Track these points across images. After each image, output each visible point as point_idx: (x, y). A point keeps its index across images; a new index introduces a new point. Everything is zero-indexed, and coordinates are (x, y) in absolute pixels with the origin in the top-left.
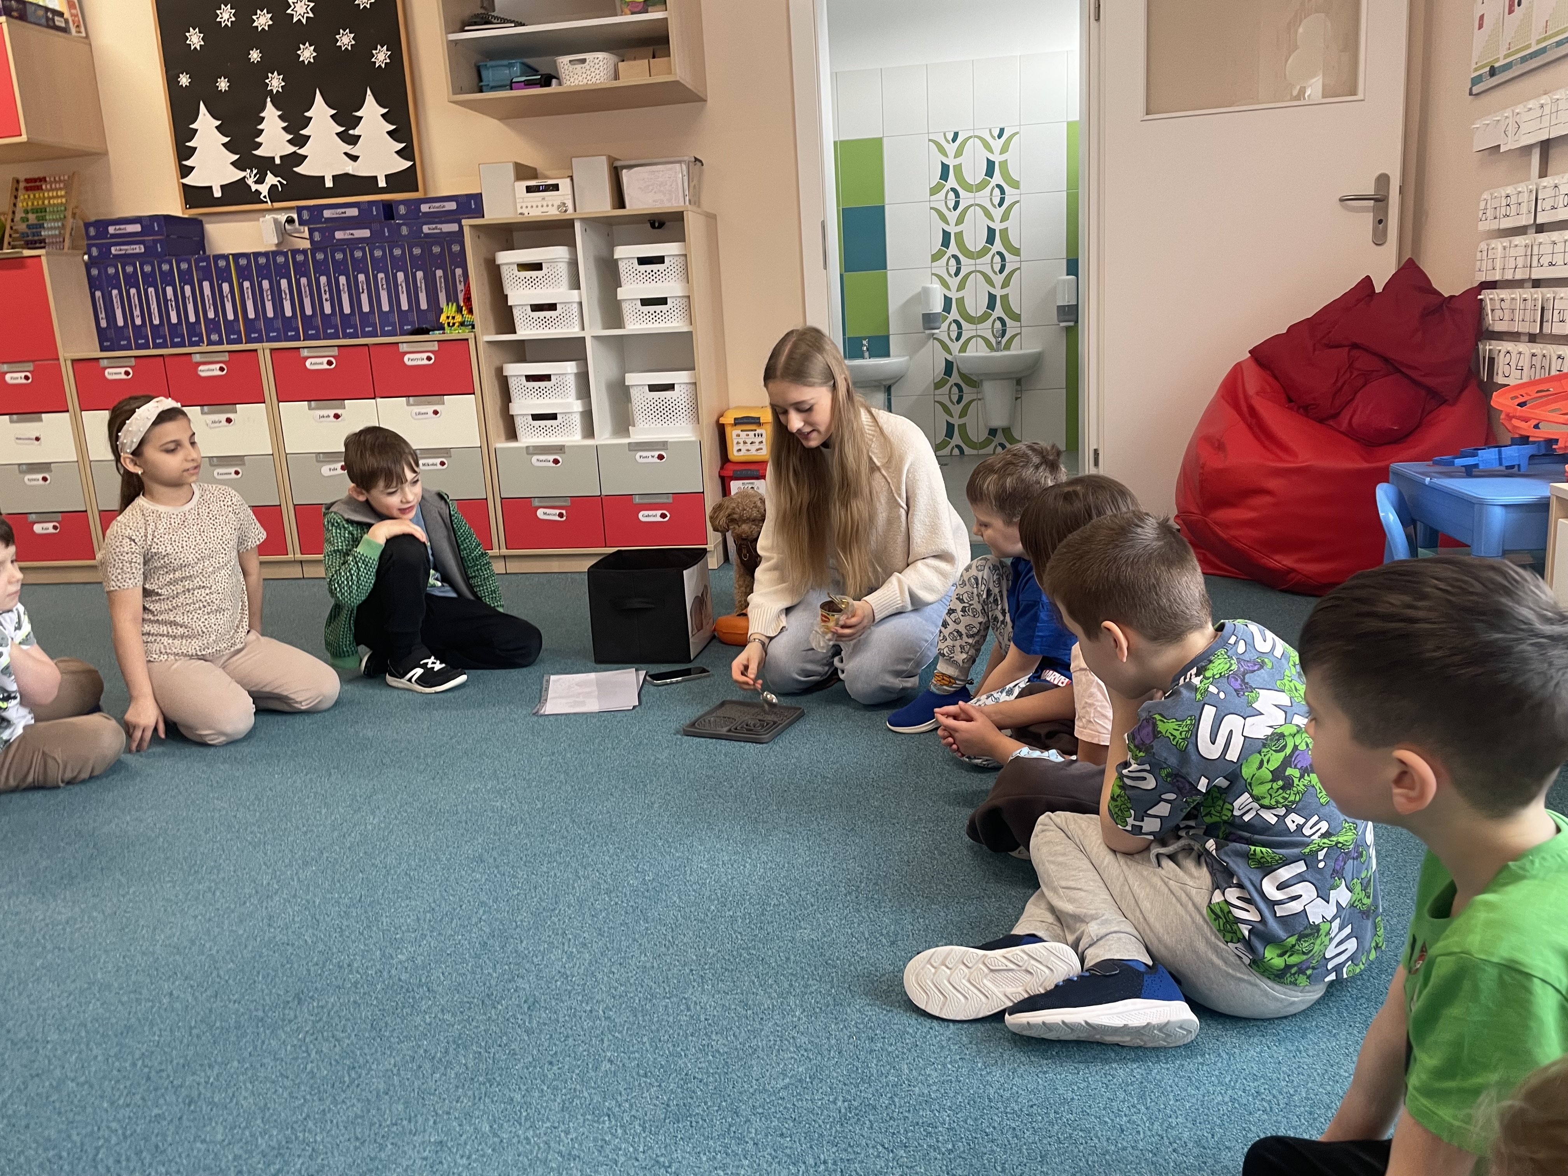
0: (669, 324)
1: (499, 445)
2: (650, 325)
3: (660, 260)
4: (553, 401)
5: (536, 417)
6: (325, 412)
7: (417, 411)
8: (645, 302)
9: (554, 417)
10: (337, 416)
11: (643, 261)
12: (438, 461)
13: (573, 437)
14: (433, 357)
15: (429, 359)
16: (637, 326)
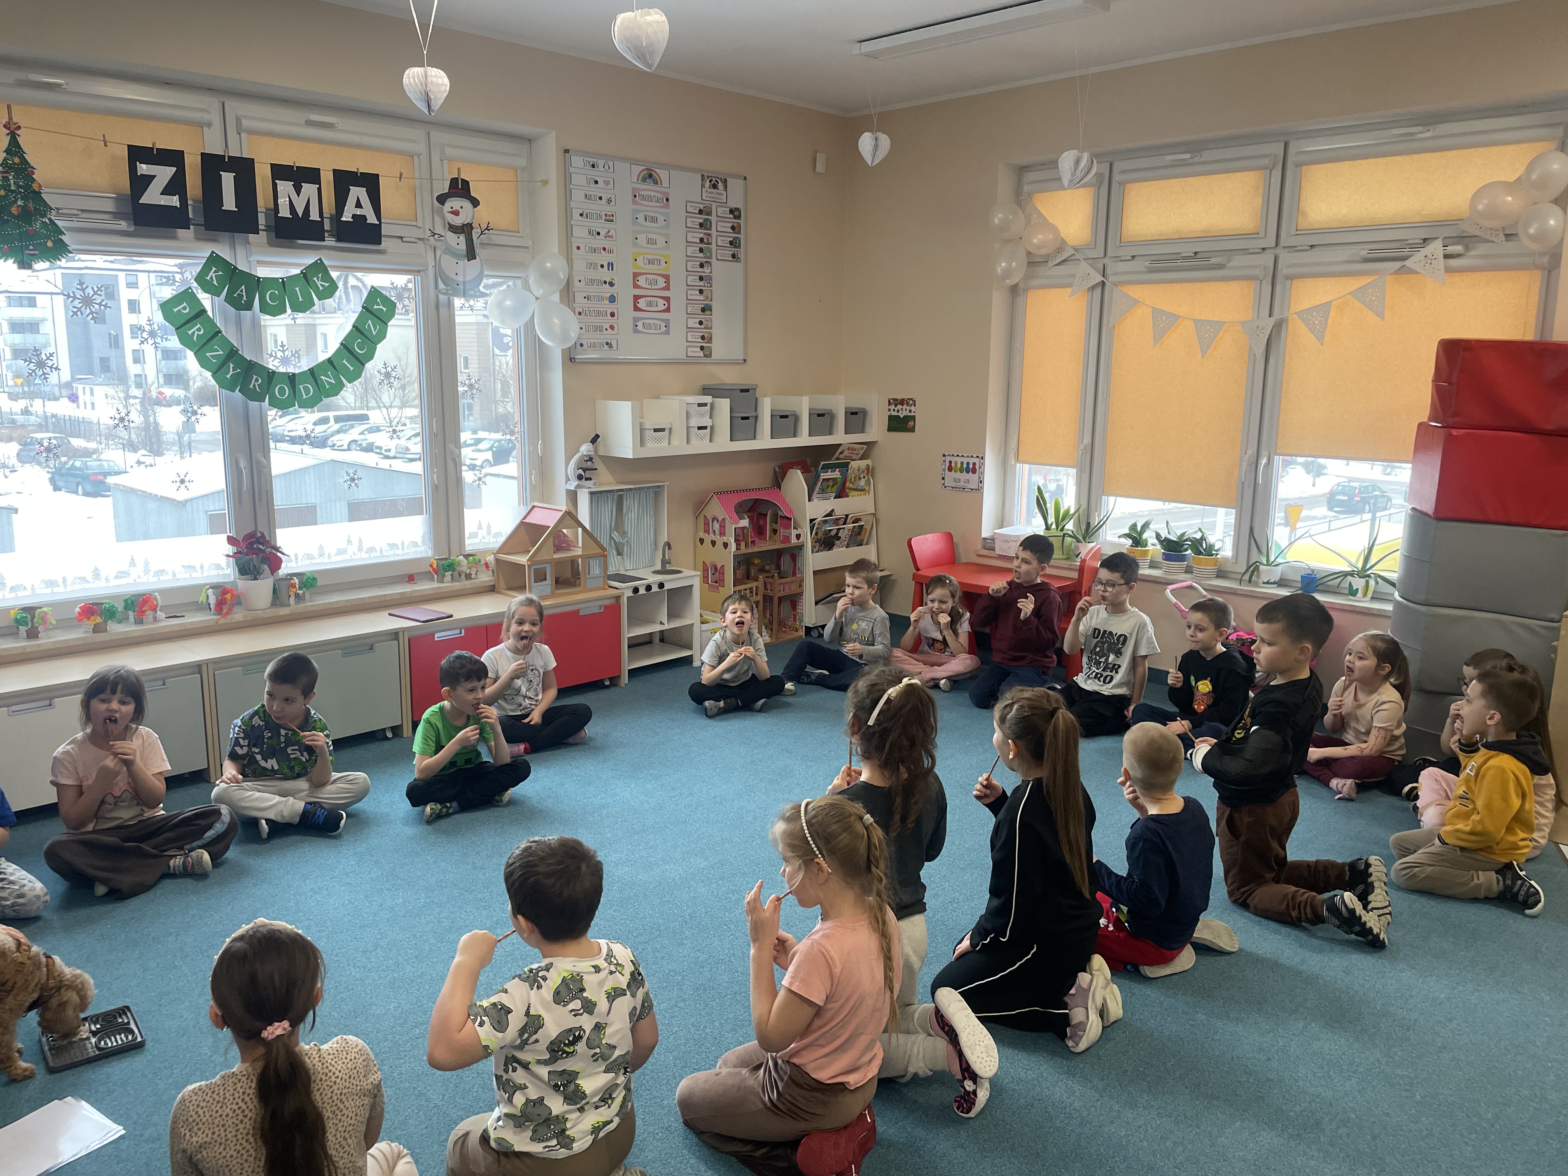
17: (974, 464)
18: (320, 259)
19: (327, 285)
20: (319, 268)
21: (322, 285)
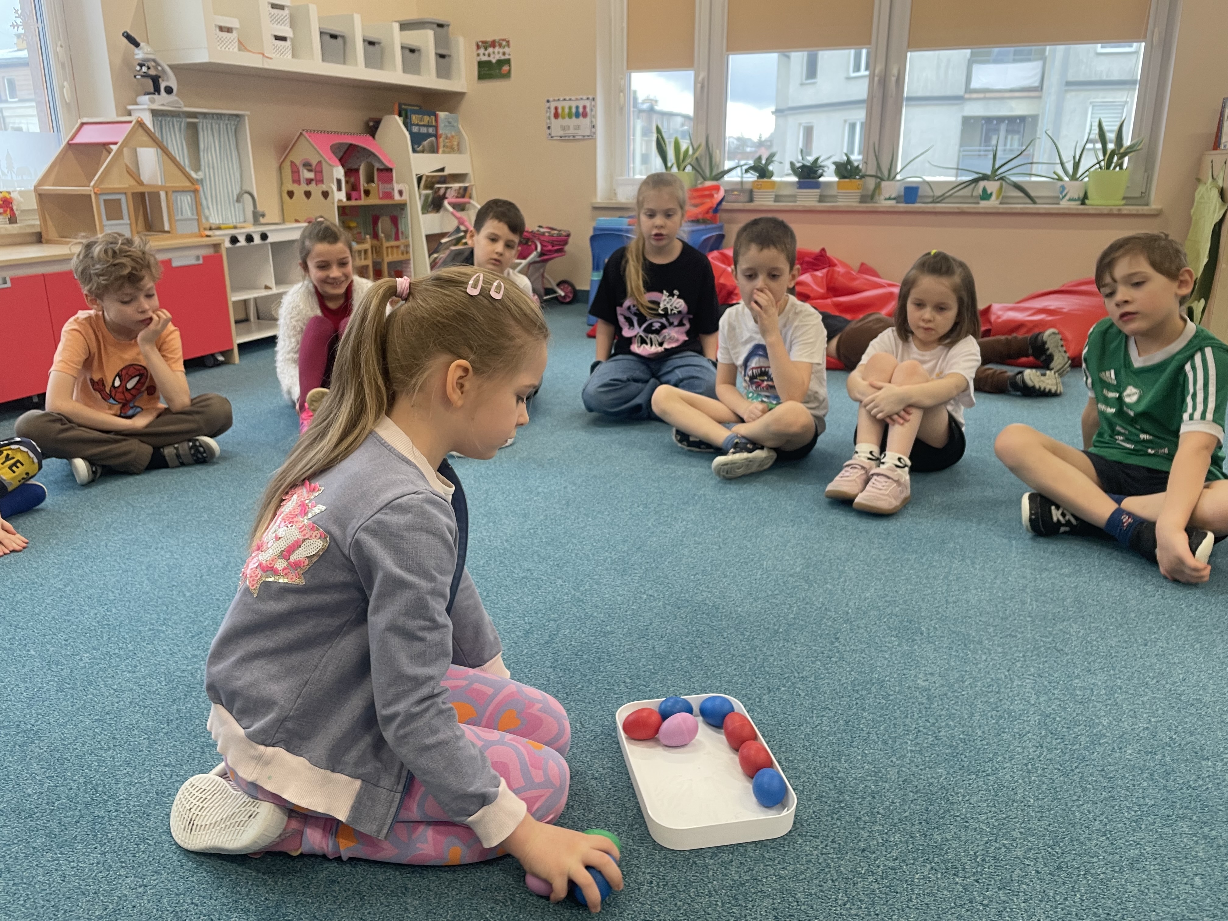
17: (585, 107)
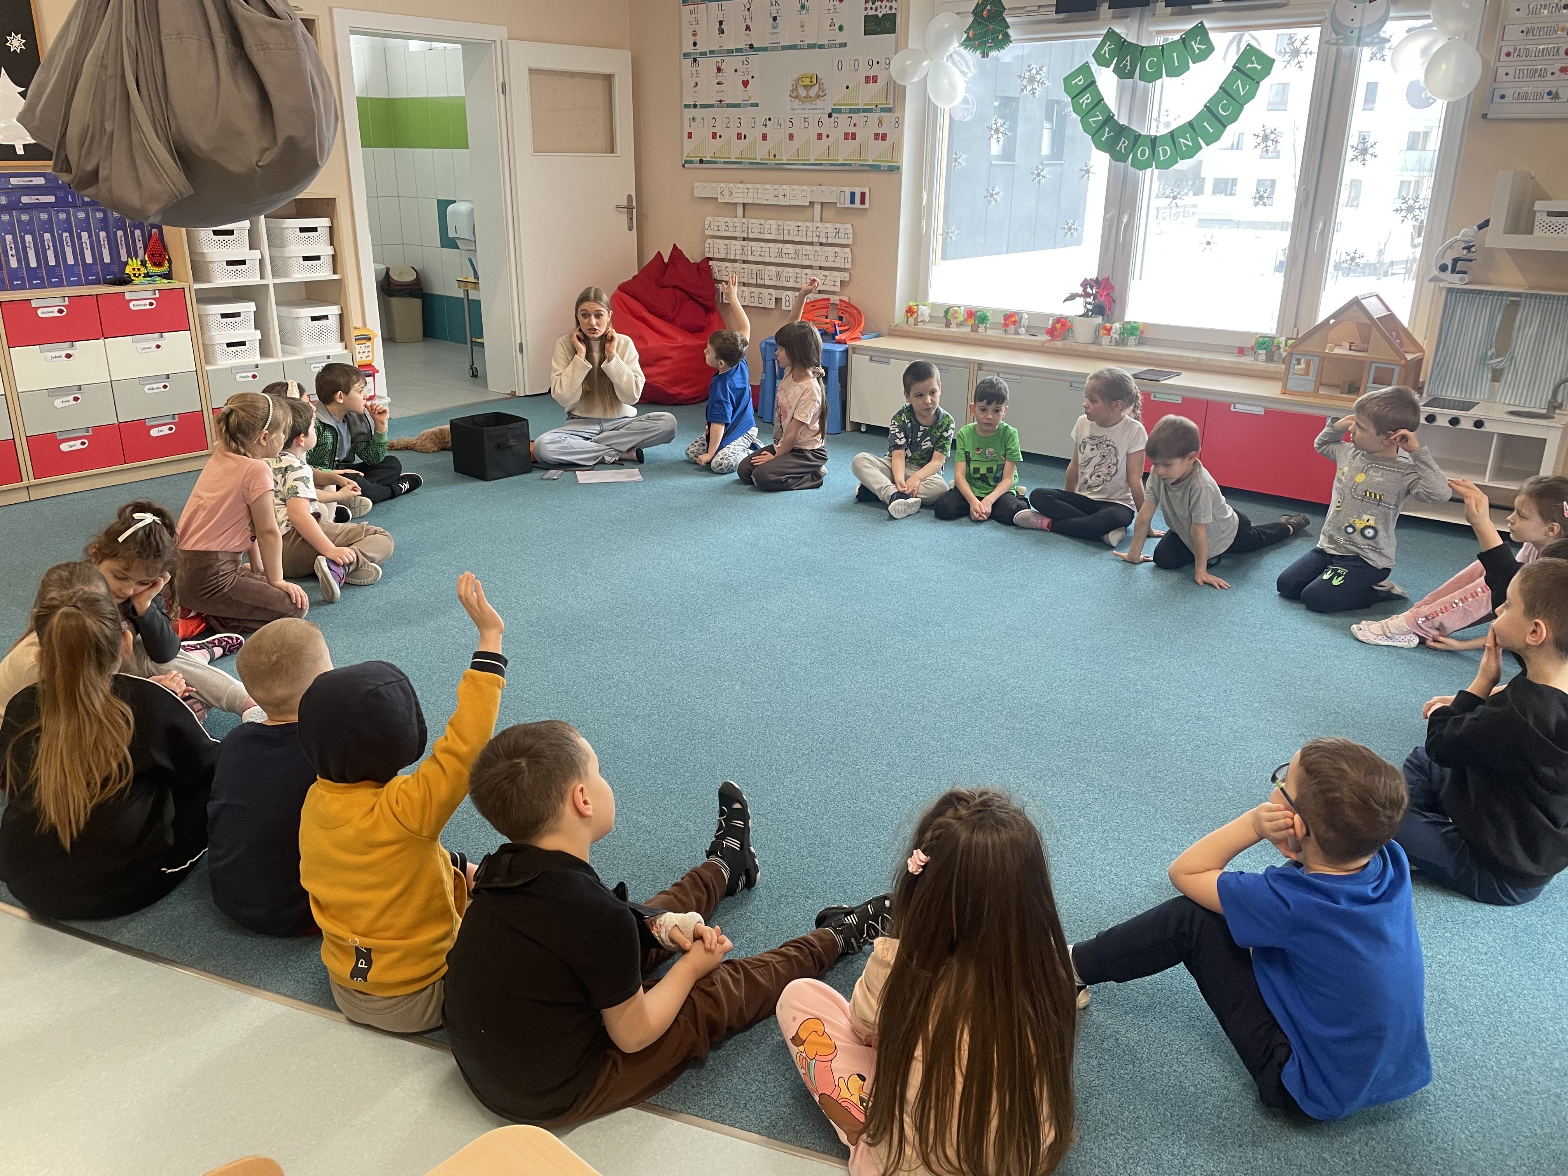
0: (321, 274)
1: (207, 368)
2: (309, 275)
3: (314, 230)
4: (242, 332)
5: (229, 345)
6: (57, 354)
7: (142, 347)
8: (305, 259)
9: (243, 344)
10: (68, 356)
11: (302, 230)
12: (162, 385)
13: (256, 359)
14: (154, 302)
15: (151, 304)
16: (300, 276)
18: (1201, 23)
19: (1203, 47)
20: (1200, 32)
21: (1198, 49)
